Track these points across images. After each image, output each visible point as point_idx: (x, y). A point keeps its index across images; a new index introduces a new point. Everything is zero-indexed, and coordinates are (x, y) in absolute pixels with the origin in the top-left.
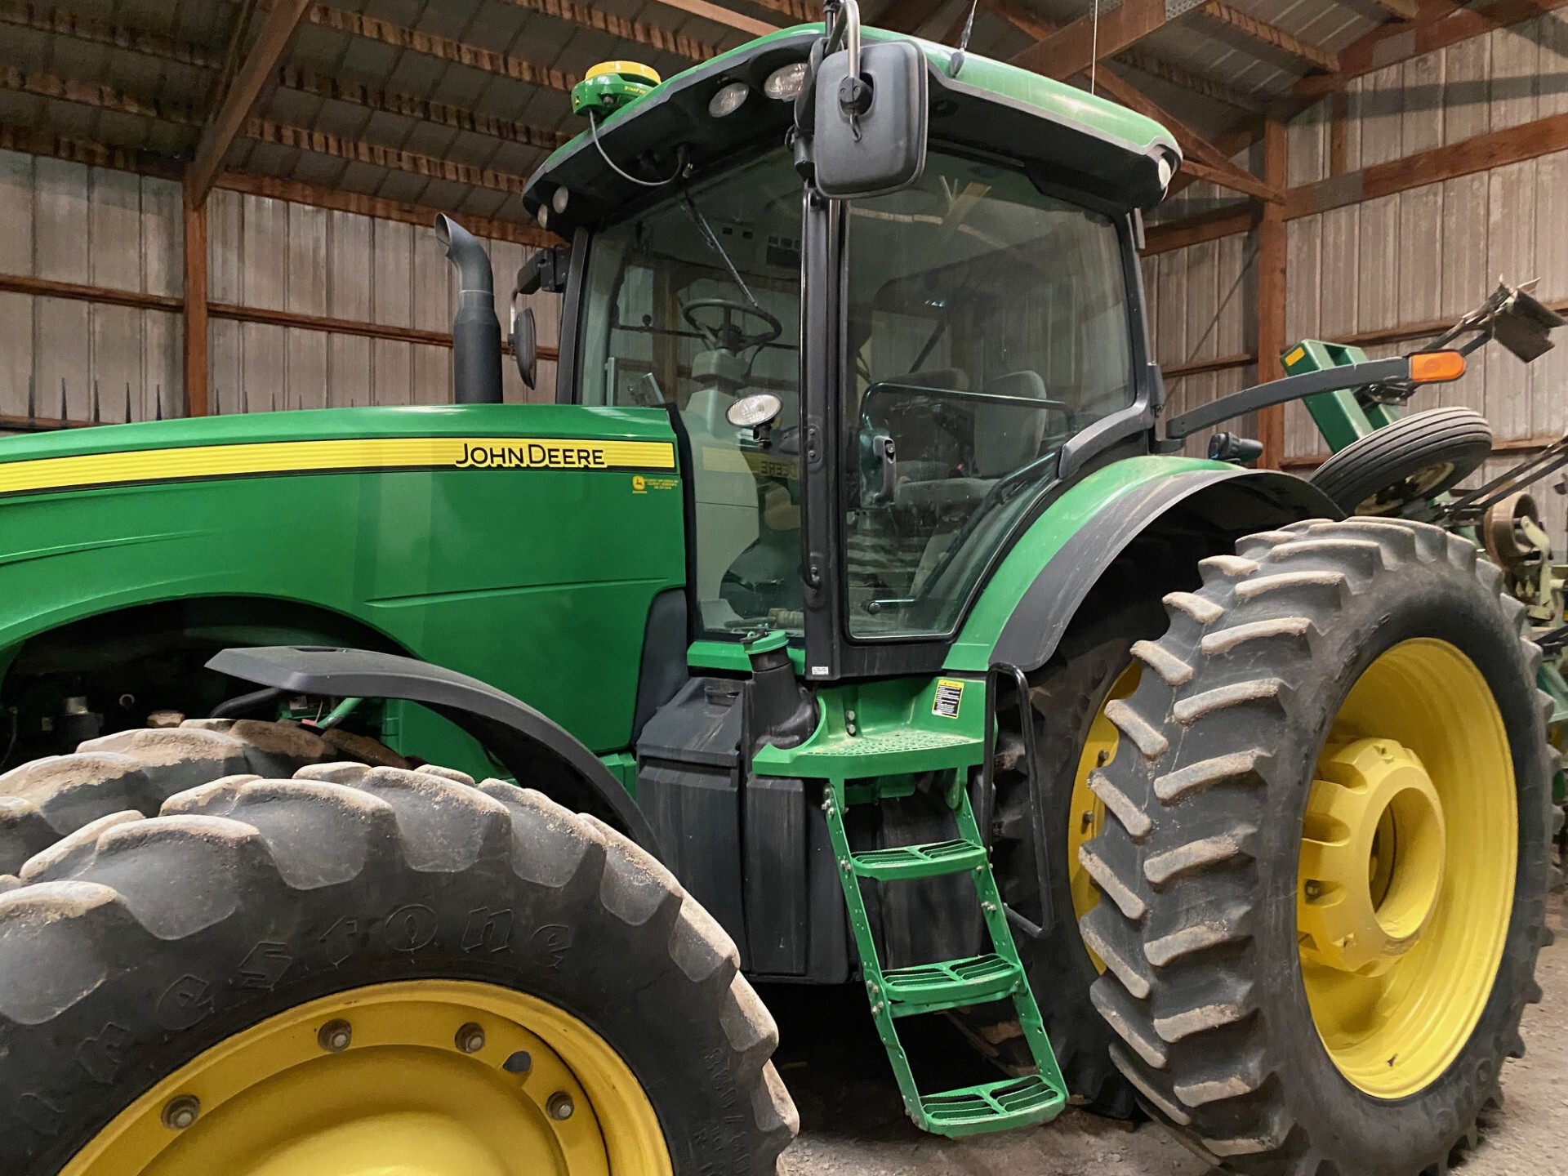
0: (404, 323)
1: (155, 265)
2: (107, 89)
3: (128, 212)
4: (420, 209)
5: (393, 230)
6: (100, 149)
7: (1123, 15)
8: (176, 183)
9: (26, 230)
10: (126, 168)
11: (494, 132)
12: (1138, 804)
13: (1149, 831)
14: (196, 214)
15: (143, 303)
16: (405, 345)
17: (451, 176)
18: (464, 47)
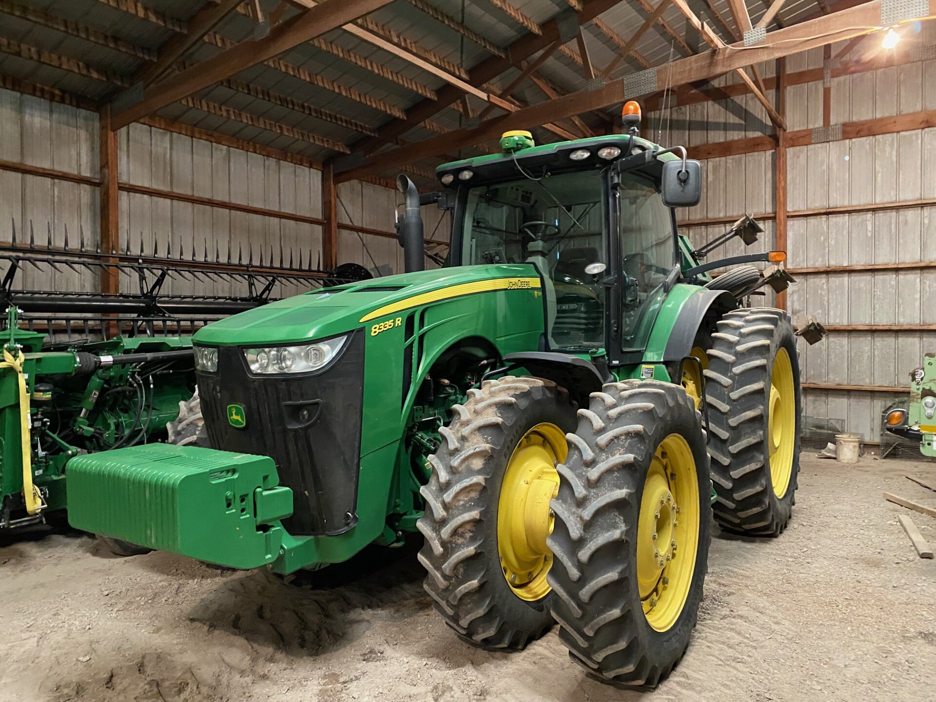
0: (207, 196)
1: (85, 159)
2: (81, 64)
3: (71, 128)
4: (216, 134)
5: (202, 145)
6: (57, 92)
7: (604, 93)
8: (95, 114)
9: (18, 136)
10: (71, 104)
11: (278, 102)
12: (724, 402)
13: (730, 410)
14: (112, 133)
15: (79, 180)
16: (208, 208)
17: (245, 121)
18: (281, 62)
